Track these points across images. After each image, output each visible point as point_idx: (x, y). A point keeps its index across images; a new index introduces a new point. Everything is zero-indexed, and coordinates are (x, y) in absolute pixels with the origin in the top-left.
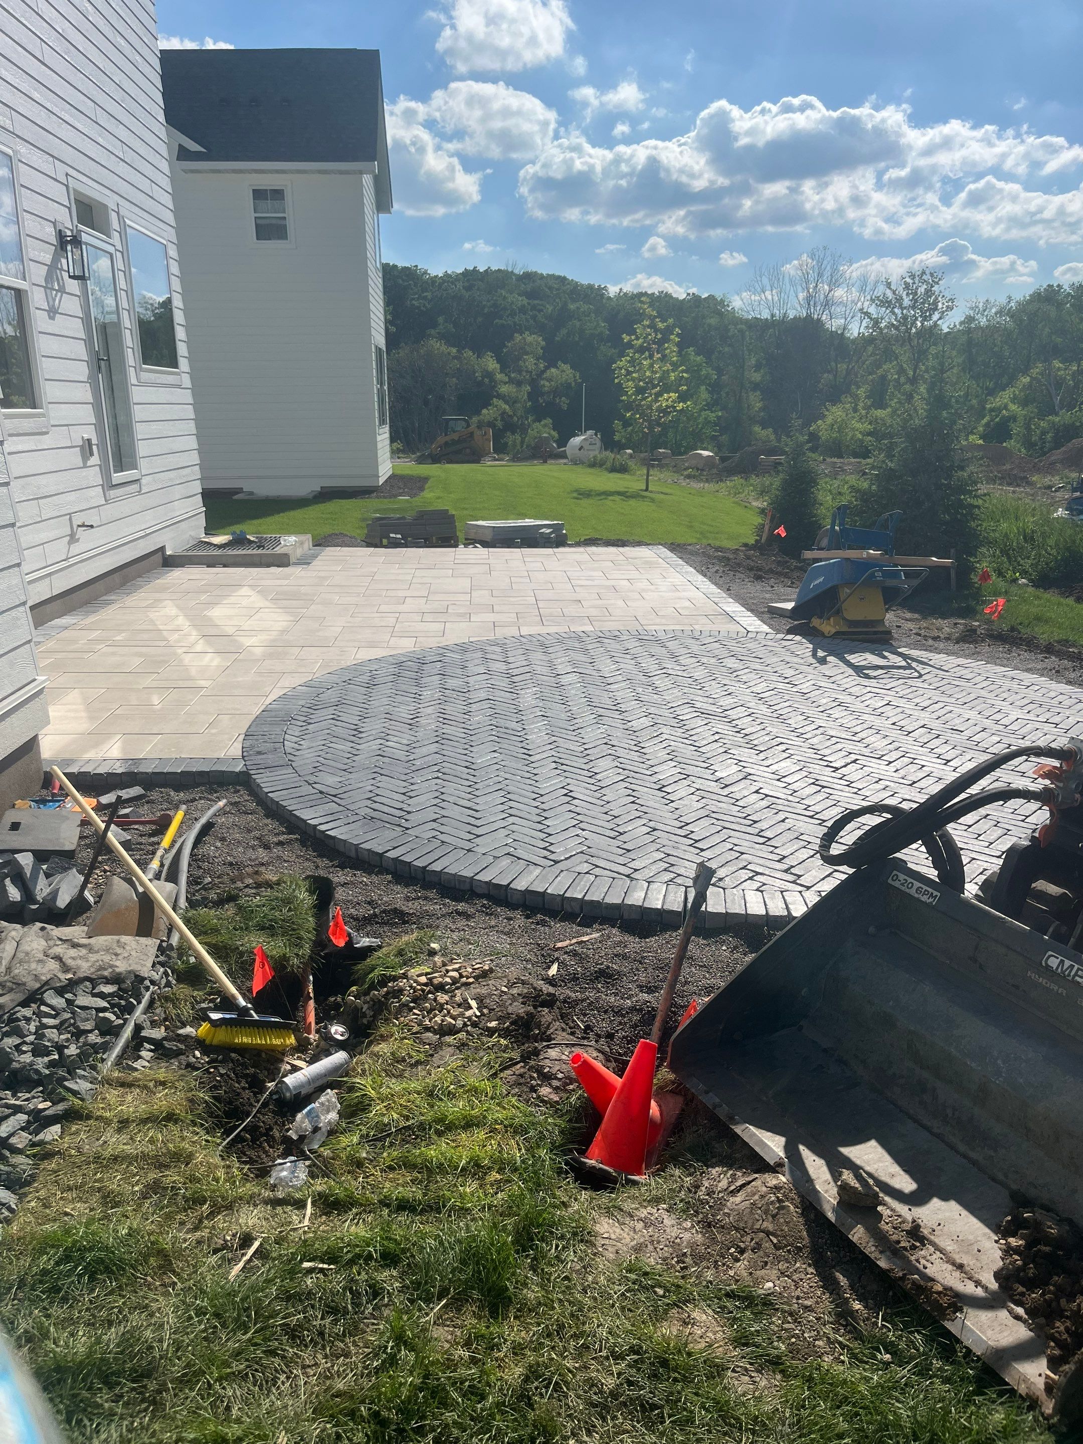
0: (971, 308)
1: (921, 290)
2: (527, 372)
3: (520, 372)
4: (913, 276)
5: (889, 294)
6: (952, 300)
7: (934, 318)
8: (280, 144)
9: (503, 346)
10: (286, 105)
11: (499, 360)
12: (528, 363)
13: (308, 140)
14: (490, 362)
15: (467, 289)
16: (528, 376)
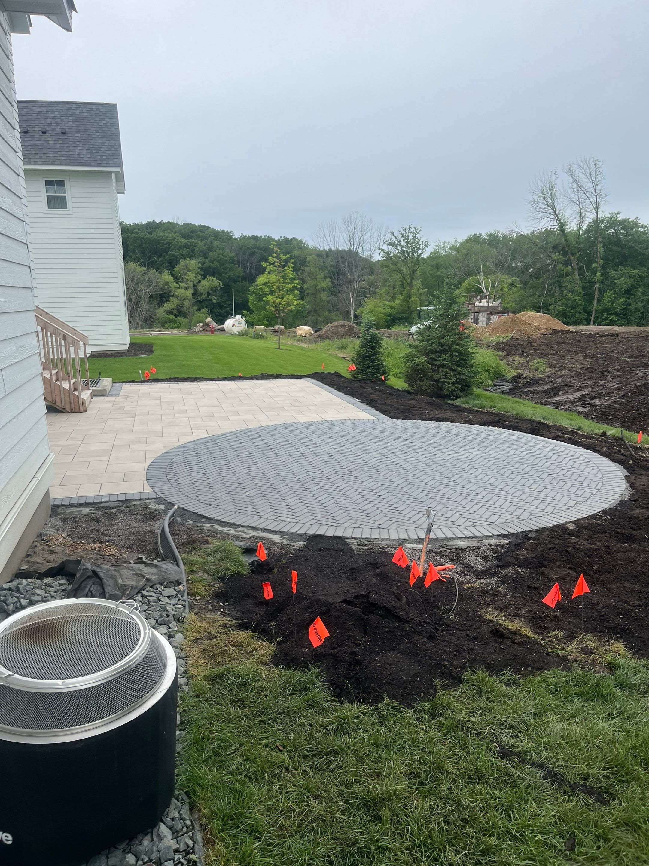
0: (436, 246)
1: (411, 237)
2: (191, 281)
3: (186, 282)
4: (405, 230)
5: (394, 239)
6: (427, 242)
7: (420, 252)
8: (62, 155)
9: (174, 267)
10: (63, 133)
11: (173, 275)
12: (191, 276)
13: (79, 154)
14: (167, 277)
15: (150, 233)
16: (191, 284)
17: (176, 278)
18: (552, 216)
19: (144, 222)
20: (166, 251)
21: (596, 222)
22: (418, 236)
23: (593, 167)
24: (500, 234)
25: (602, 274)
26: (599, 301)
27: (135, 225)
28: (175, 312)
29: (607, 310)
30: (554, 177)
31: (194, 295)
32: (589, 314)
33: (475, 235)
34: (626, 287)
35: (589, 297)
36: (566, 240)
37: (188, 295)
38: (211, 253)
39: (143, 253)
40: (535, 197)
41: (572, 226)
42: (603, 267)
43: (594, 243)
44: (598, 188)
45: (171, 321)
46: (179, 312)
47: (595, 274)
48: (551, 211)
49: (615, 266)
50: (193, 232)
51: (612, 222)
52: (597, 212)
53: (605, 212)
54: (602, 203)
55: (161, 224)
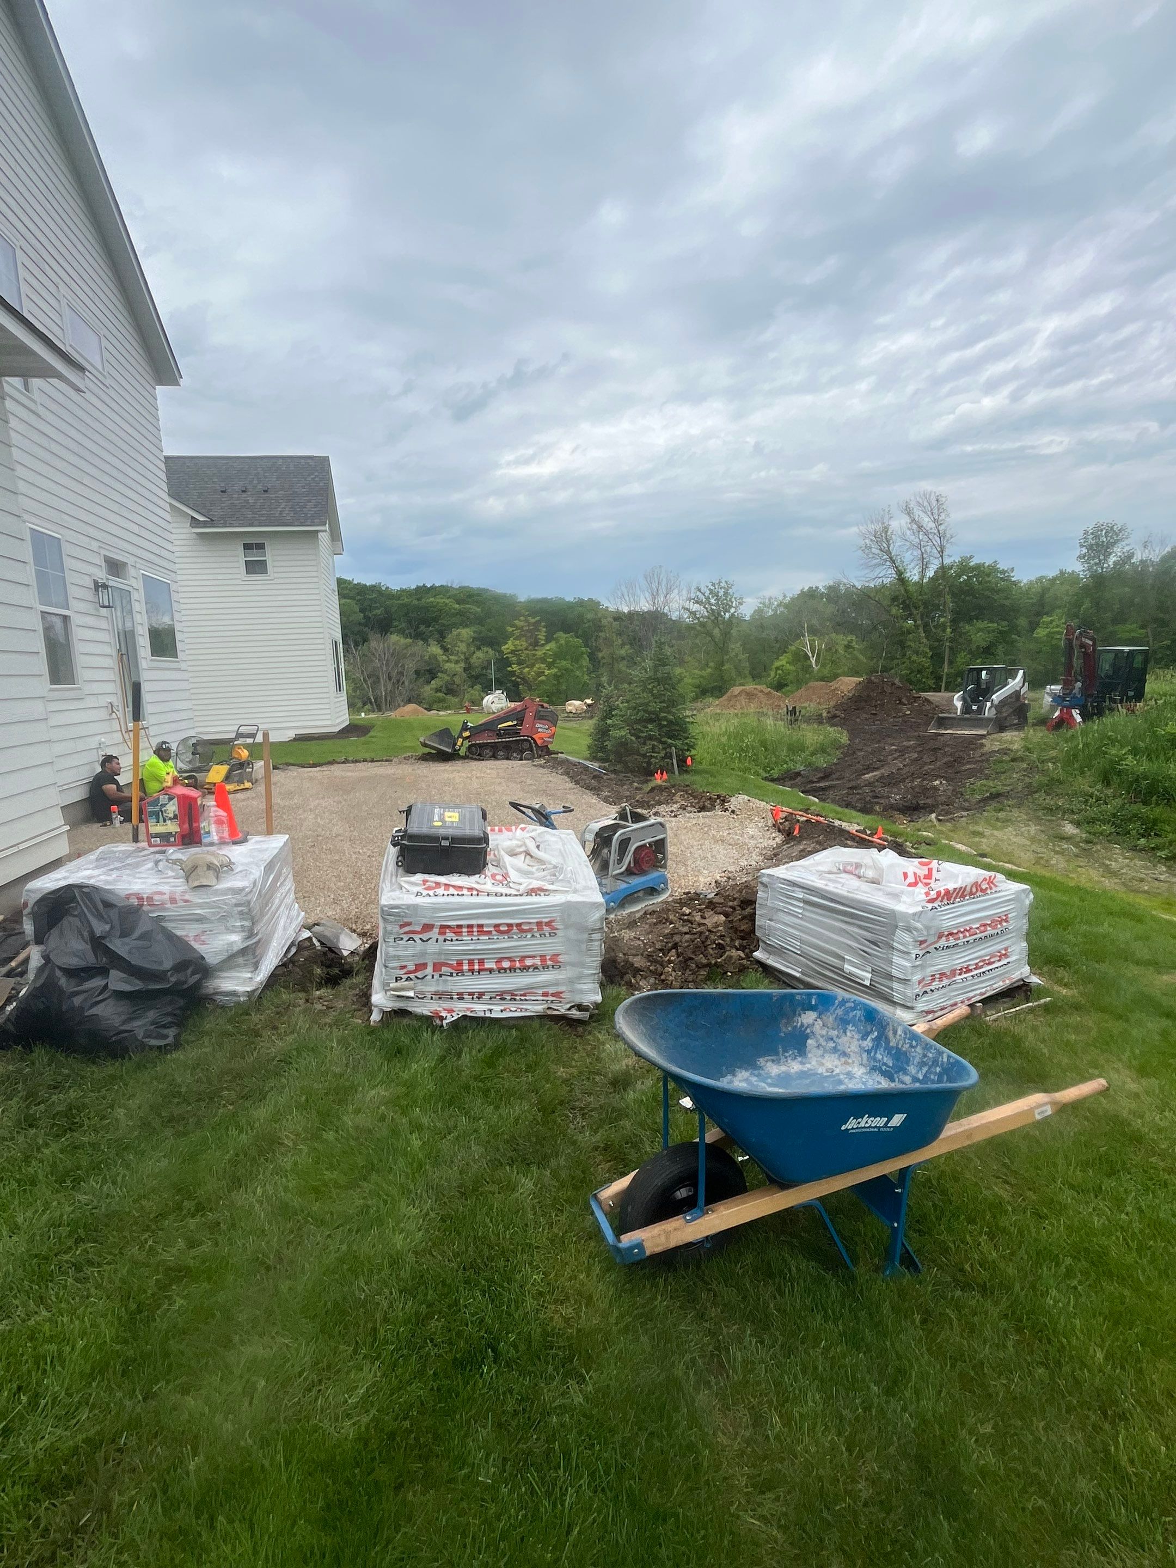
0: (759, 603)
1: (721, 593)
2: (462, 653)
3: (457, 655)
4: (713, 585)
5: (701, 597)
6: (741, 598)
7: (732, 610)
8: (262, 515)
9: (444, 638)
10: (265, 491)
11: (443, 647)
12: (462, 647)
13: (281, 513)
14: (435, 649)
15: (418, 600)
16: (462, 657)
17: (445, 649)
18: (888, 563)
19: (413, 587)
20: (436, 619)
21: (943, 569)
22: (730, 591)
23: (934, 503)
24: (842, 587)
25: (953, 631)
26: (951, 663)
27: (402, 591)
28: (444, 689)
29: (960, 674)
30: (887, 516)
31: (465, 670)
32: (939, 678)
33: (811, 588)
34: (984, 644)
35: (937, 658)
36: (907, 591)
37: (458, 669)
38: (488, 621)
39: (410, 622)
40: (868, 541)
41: (913, 575)
42: (953, 621)
43: (940, 594)
44: (941, 528)
45: (441, 701)
46: (450, 690)
47: (944, 631)
48: (886, 557)
49: (970, 620)
50: (470, 596)
51: (964, 567)
52: (942, 556)
53: (952, 557)
54: (948, 546)
55: (433, 587)
